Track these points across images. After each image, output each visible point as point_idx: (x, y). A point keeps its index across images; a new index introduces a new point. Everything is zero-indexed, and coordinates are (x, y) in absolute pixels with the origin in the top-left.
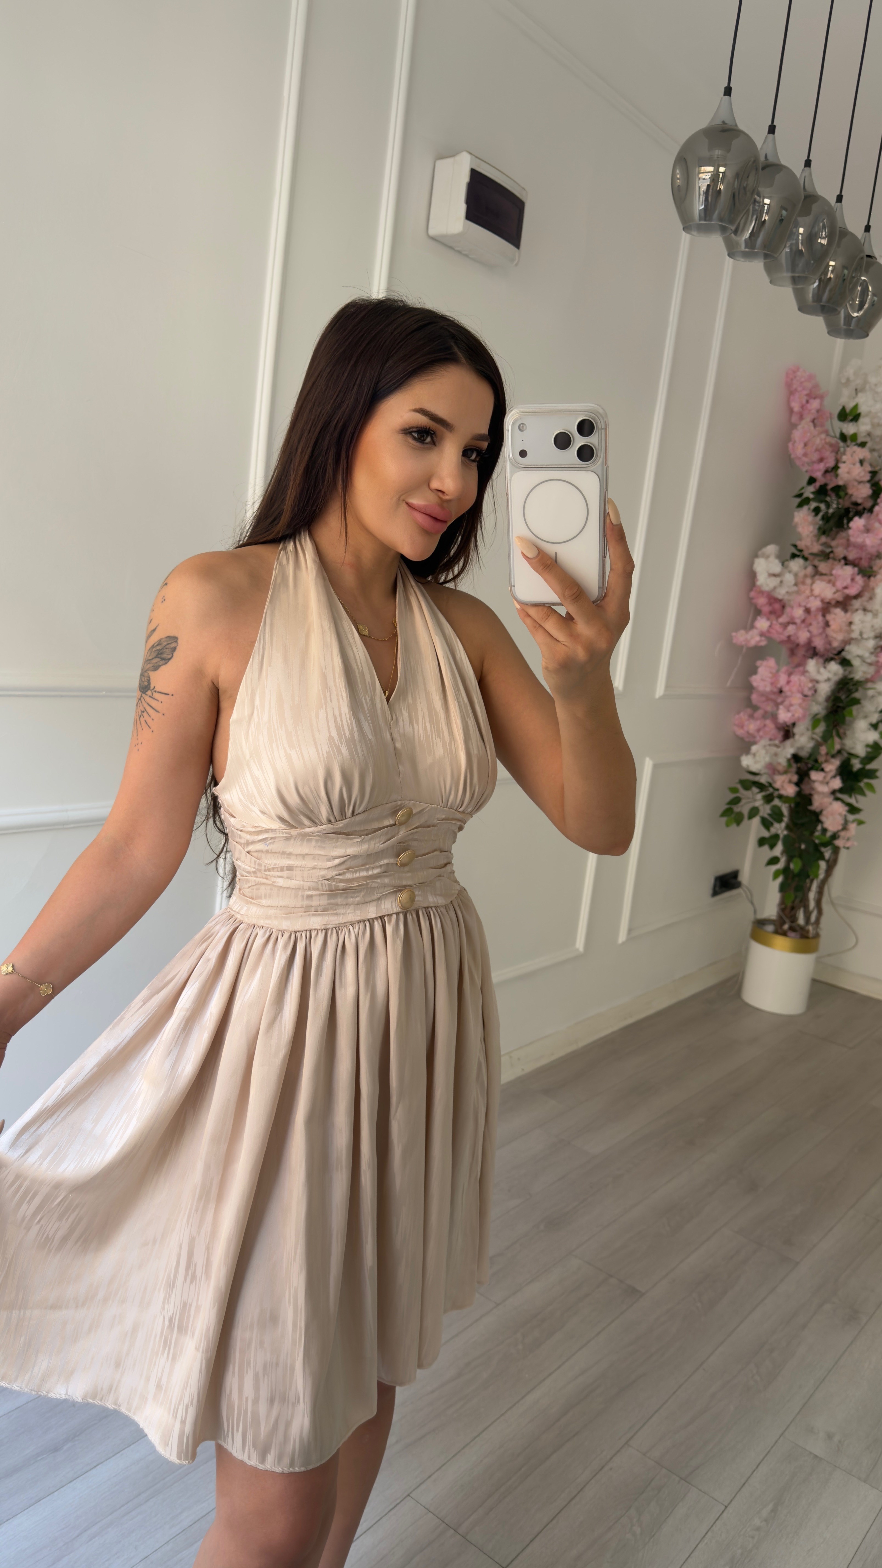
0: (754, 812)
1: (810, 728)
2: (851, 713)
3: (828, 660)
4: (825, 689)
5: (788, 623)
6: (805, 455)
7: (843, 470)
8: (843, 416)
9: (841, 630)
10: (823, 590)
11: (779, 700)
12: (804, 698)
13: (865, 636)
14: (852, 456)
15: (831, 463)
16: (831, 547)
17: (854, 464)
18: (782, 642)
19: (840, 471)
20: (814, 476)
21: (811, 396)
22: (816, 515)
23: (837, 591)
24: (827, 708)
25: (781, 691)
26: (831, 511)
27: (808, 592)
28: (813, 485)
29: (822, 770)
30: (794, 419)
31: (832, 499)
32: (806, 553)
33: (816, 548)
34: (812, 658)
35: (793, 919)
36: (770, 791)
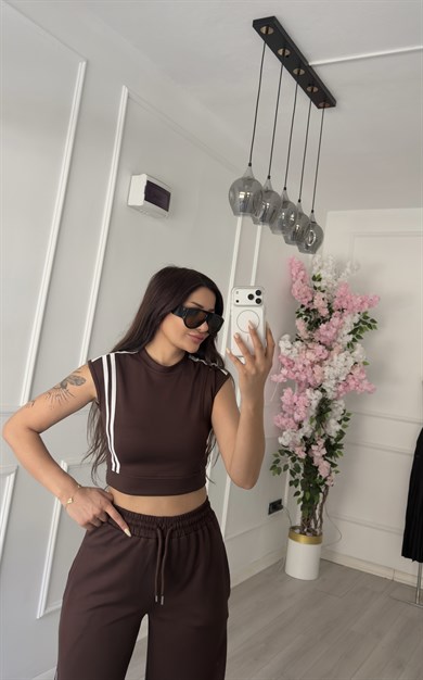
0: (286, 467)
1: (310, 423)
2: (327, 415)
3: (315, 389)
4: (315, 403)
5: (296, 371)
6: (299, 295)
7: (315, 302)
8: (315, 279)
9: (320, 375)
10: (310, 356)
11: (295, 409)
12: (306, 408)
13: (331, 378)
14: (319, 296)
15: (311, 299)
16: (313, 336)
17: (320, 300)
18: (294, 381)
20: (304, 304)
21: (300, 270)
22: (306, 321)
23: (317, 357)
24: (316, 413)
25: (295, 405)
26: (312, 320)
27: (304, 357)
28: (304, 308)
29: (317, 444)
30: (293, 279)
31: (312, 314)
32: (302, 339)
33: (307, 337)
34: (308, 388)
35: (309, 526)
36: (294, 456)
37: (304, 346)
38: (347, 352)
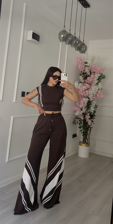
1: (85, 108)
2: (90, 106)
3: (86, 98)
5: (80, 92)
6: (80, 68)
8: (85, 63)
9: (88, 93)
10: (84, 87)
11: (80, 104)
12: (83, 104)
13: (91, 94)
14: (87, 68)
16: (85, 81)
19: (85, 71)
20: (82, 71)
21: (81, 60)
22: (83, 77)
23: (86, 88)
24: (87, 105)
27: (82, 88)
29: (87, 115)
33: (83, 82)
35: (85, 141)
36: (80, 119)
37: (82, 84)
38: (96, 86)
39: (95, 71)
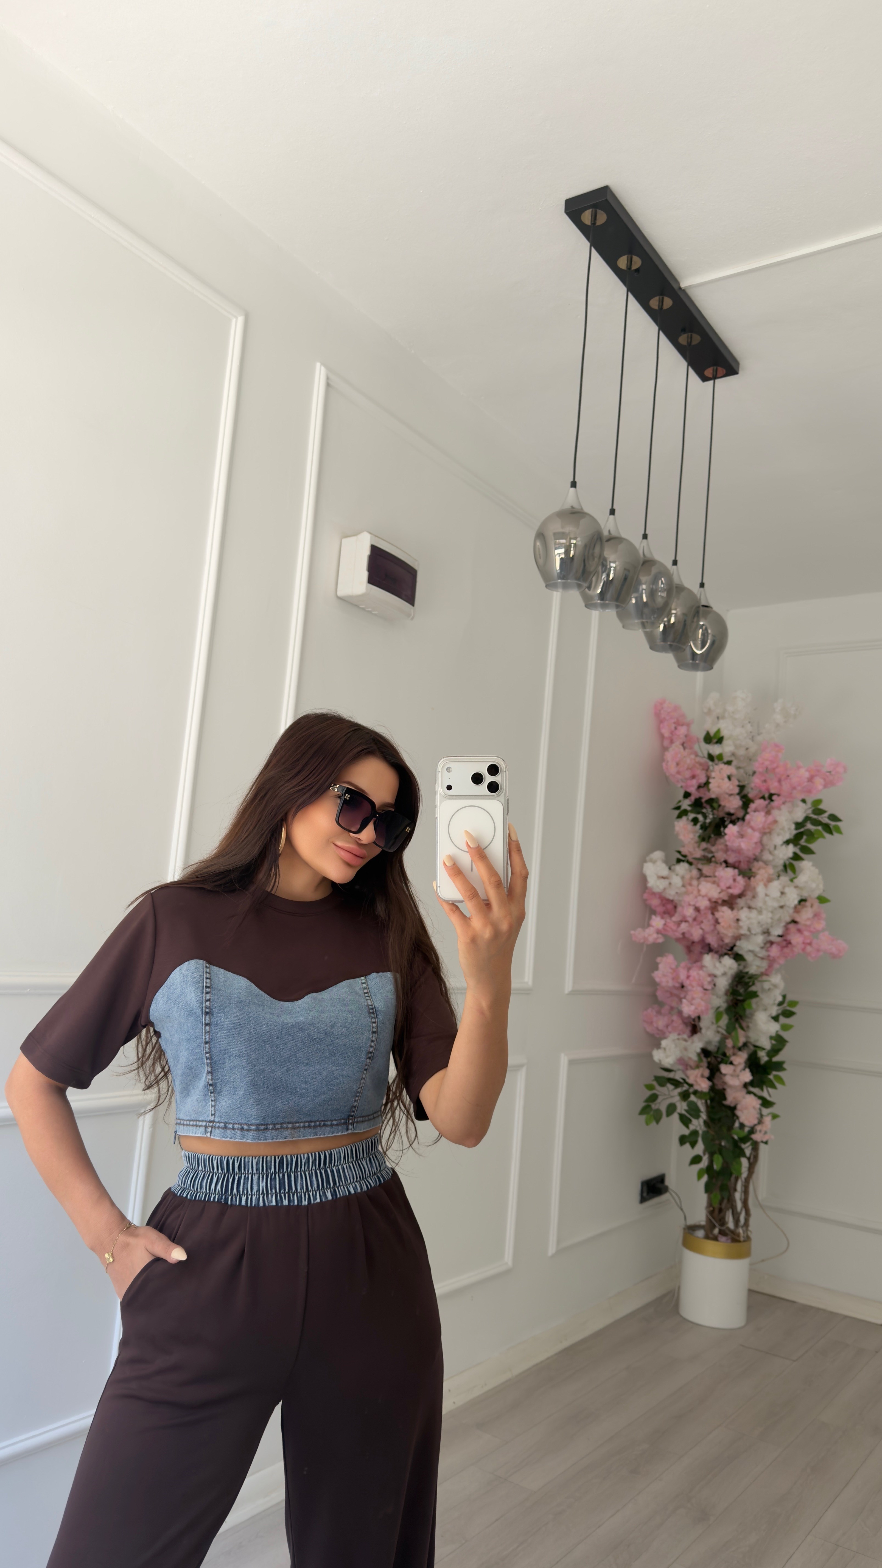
0: (671, 1109)
1: (714, 1021)
2: (750, 1006)
3: (722, 955)
4: (723, 983)
5: (681, 921)
6: (679, 773)
7: (713, 785)
8: (708, 739)
9: (730, 926)
10: (709, 890)
11: (682, 995)
12: (705, 991)
13: (753, 932)
14: (720, 772)
15: (703, 780)
16: (712, 852)
17: (723, 779)
18: (678, 940)
19: (711, 786)
20: (689, 790)
21: (678, 724)
22: (695, 824)
23: (722, 891)
24: (727, 1001)
25: (683, 987)
26: (708, 821)
27: (695, 892)
28: (689, 798)
29: (731, 1063)
30: (666, 743)
31: (708, 810)
32: (690, 858)
33: (699, 854)
34: (708, 954)
35: (723, 1222)
36: (686, 1087)
37: (695, 873)
39: (774, 787)
